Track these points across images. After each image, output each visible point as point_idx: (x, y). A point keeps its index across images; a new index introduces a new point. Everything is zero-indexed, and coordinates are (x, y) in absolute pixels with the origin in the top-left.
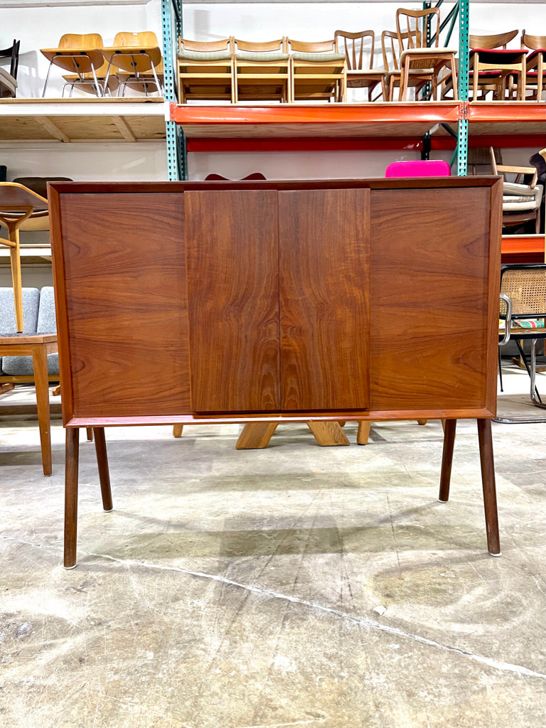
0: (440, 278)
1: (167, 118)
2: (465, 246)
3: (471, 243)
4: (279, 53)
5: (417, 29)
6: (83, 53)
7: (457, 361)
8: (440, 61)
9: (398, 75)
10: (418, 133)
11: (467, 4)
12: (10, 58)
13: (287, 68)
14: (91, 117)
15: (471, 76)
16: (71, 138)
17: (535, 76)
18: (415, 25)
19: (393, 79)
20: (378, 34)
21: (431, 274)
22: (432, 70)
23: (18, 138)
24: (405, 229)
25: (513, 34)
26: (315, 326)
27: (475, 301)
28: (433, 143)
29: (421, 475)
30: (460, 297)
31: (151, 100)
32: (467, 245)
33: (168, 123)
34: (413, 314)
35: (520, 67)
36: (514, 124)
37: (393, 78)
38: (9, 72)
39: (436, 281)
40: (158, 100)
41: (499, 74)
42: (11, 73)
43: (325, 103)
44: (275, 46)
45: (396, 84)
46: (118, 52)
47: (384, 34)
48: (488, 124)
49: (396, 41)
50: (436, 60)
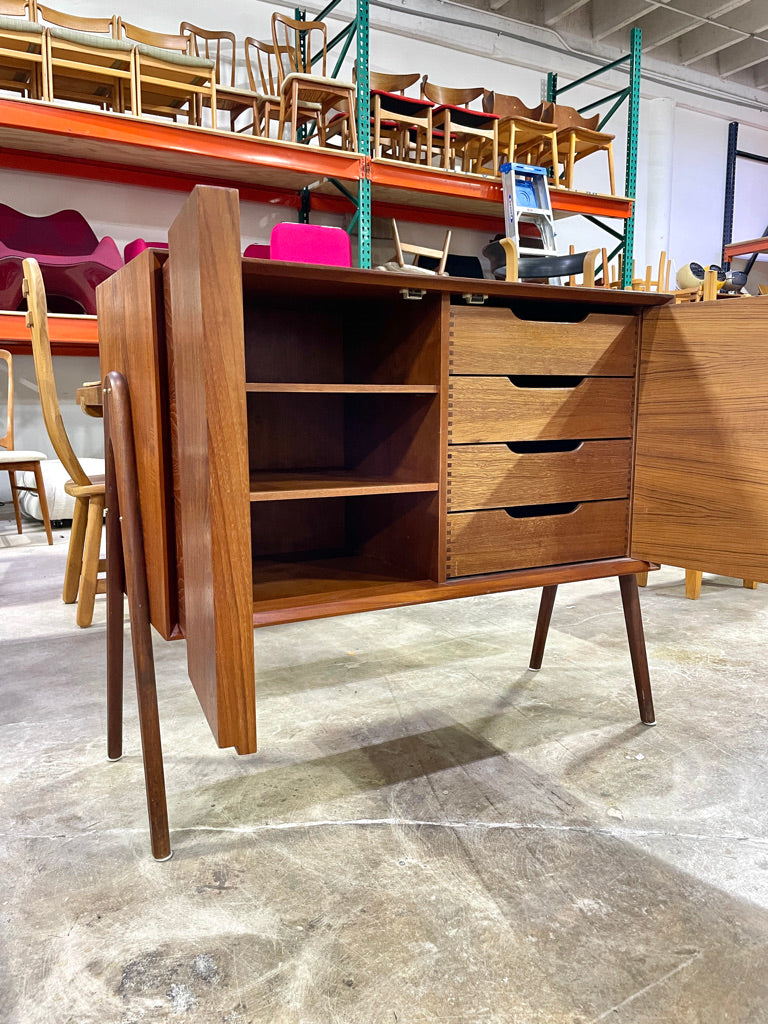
4: (105, 37)
5: (288, 43)
8: (332, 96)
9: (278, 104)
10: (296, 186)
11: (367, 28)
13: (129, 63)
15: (373, 125)
17: (442, 138)
18: (284, 38)
19: (268, 107)
20: (240, 39)
22: (318, 106)
25: (412, 79)
28: (314, 201)
29: (478, 640)
35: (424, 122)
36: (409, 192)
37: (268, 105)
41: (396, 126)
43: (168, 121)
44: (103, 27)
45: (274, 115)
47: (249, 41)
48: (381, 188)
49: (264, 55)
50: (329, 94)
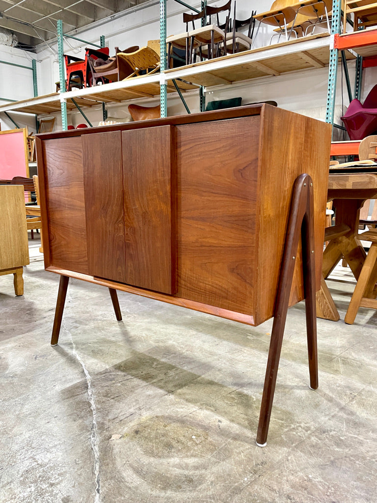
0: (222, 199)
1: (332, 47)
2: (239, 171)
3: (244, 168)
6: (280, 12)
7: (232, 270)
12: (249, 25)
14: (285, 56)
16: (280, 72)
21: (214, 195)
23: (249, 78)
24: (197, 156)
26: (142, 228)
27: (247, 221)
30: (236, 216)
31: (320, 36)
32: (241, 170)
33: (332, 51)
34: (202, 227)
38: (247, 36)
39: (217, 201)
40: (325, 35)
42: (249, 36)
46: (302, 5)
